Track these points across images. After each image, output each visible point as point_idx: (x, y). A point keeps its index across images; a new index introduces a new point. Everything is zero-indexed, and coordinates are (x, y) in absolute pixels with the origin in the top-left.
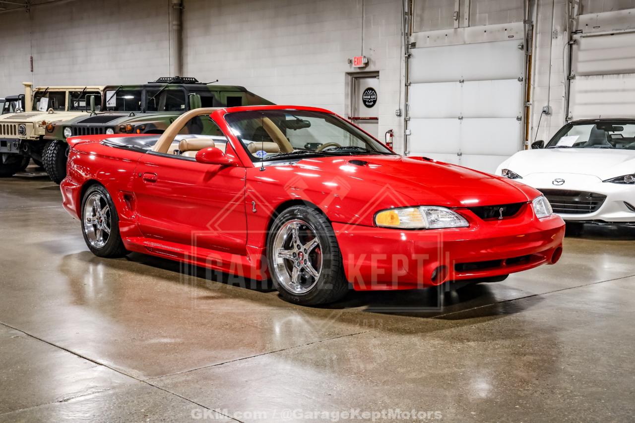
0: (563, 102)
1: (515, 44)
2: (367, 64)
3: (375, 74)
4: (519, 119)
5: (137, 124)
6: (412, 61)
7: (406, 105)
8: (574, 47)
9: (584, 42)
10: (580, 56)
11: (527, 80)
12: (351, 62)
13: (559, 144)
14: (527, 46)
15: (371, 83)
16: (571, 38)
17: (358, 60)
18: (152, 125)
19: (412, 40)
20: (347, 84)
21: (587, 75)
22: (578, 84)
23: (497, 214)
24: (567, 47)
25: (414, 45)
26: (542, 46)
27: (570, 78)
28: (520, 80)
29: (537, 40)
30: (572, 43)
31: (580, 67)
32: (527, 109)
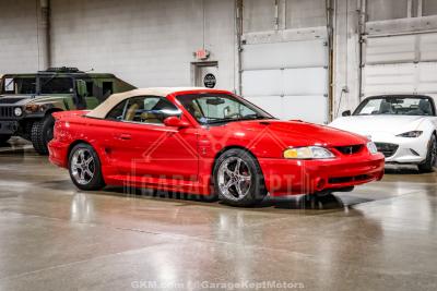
0: (357, 83)
1: (321, 42)
2: (208, 56)
3: (215, 64)
4: (326, 96)
5: (40, 104)
6: (243, 53)
7: (240, 87)
8: (364, 44)
9: (370, 41)
10: (368, 51)
11: (330, 68)
12: (195, 54)
13: (362, 112)
14: (329, 43)
15: (211, 70)
16: (361, 38)
17: (201, 53)
18: (51, 104)
19: (243, 38)
20: (192, 71)
21: (373, 64)
22: (367, 70)
23: (349, 151)
24: (358, 45)
25: (244, 42)
26: (340, 44)
27: (361, 66)
28: (326, 67)
29: (337, 39)
30: (362, 41)
31: (368, 58)
32: (331, 88)
